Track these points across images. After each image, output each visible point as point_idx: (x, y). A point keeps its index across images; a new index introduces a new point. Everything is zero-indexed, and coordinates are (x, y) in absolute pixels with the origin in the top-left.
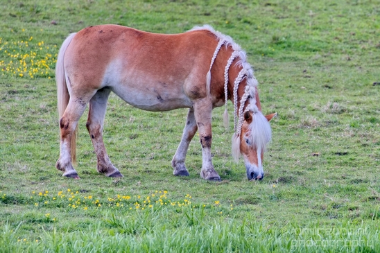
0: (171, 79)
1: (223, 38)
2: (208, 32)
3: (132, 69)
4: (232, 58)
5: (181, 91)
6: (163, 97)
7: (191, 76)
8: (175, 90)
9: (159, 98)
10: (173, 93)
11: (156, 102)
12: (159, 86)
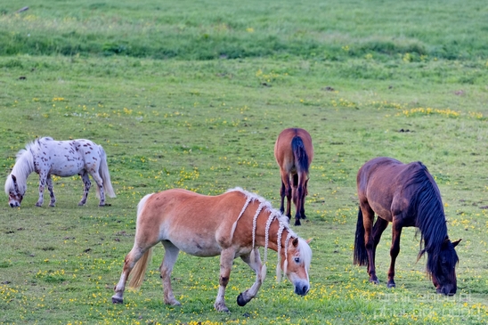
0: (205, 231)
1: (251, 195)
2: (239, 193)
3: (175, 226)
4: (260, 209)
5: (214, 241)
6: (201, 245)
7: (220, 228)
8: (209, 239)
9: (198, 246)
10: (208, 242)
11: (197, 250)
12: (197, 237)
